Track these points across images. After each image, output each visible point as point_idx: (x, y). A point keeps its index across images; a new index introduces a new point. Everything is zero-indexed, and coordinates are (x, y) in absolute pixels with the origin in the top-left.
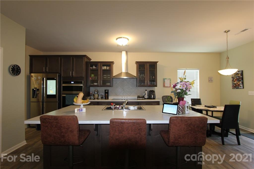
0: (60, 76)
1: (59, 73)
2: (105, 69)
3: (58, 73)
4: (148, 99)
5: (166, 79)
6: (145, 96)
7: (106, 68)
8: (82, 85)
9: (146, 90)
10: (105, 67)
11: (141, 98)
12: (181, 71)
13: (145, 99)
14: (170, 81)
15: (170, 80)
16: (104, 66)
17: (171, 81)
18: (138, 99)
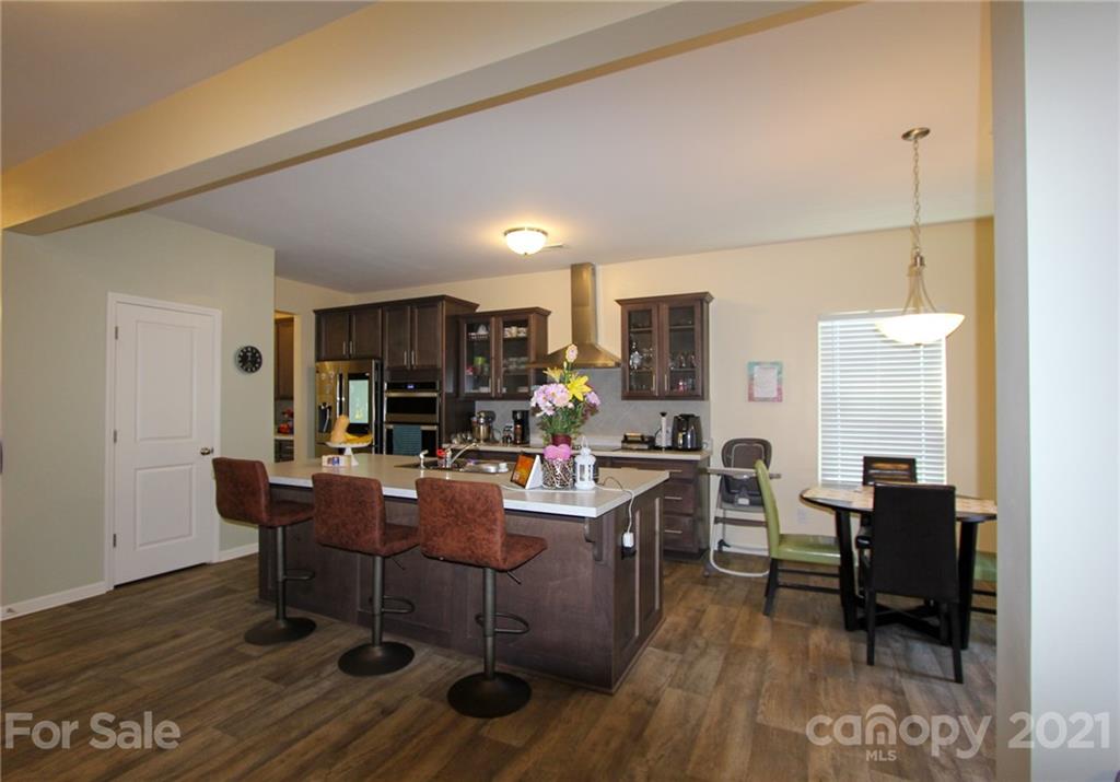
0: (380, 367)
1: (378, 358)
2: (514, 336)
3: (375, 358)
4: (668, 449)
5: (758, 364)
6: (660, 436)
7: (519, 332)
8: (435, 395)
9: (663, 414)
10: (514, 330)
11: (635, 446)
12: (837, 323)
13: (659, 449)
14: (779, 373)
15: (776, 371)
16: (508, 324)
17: (784, 375)
18: (623, 449)
